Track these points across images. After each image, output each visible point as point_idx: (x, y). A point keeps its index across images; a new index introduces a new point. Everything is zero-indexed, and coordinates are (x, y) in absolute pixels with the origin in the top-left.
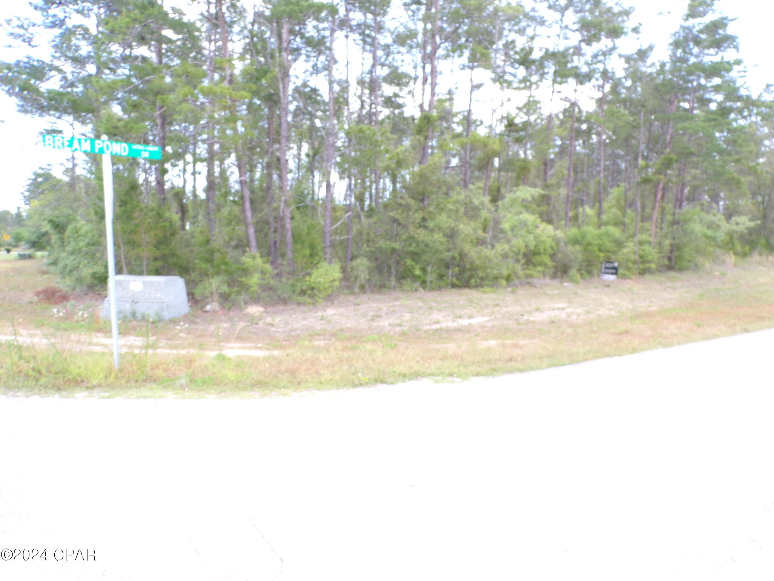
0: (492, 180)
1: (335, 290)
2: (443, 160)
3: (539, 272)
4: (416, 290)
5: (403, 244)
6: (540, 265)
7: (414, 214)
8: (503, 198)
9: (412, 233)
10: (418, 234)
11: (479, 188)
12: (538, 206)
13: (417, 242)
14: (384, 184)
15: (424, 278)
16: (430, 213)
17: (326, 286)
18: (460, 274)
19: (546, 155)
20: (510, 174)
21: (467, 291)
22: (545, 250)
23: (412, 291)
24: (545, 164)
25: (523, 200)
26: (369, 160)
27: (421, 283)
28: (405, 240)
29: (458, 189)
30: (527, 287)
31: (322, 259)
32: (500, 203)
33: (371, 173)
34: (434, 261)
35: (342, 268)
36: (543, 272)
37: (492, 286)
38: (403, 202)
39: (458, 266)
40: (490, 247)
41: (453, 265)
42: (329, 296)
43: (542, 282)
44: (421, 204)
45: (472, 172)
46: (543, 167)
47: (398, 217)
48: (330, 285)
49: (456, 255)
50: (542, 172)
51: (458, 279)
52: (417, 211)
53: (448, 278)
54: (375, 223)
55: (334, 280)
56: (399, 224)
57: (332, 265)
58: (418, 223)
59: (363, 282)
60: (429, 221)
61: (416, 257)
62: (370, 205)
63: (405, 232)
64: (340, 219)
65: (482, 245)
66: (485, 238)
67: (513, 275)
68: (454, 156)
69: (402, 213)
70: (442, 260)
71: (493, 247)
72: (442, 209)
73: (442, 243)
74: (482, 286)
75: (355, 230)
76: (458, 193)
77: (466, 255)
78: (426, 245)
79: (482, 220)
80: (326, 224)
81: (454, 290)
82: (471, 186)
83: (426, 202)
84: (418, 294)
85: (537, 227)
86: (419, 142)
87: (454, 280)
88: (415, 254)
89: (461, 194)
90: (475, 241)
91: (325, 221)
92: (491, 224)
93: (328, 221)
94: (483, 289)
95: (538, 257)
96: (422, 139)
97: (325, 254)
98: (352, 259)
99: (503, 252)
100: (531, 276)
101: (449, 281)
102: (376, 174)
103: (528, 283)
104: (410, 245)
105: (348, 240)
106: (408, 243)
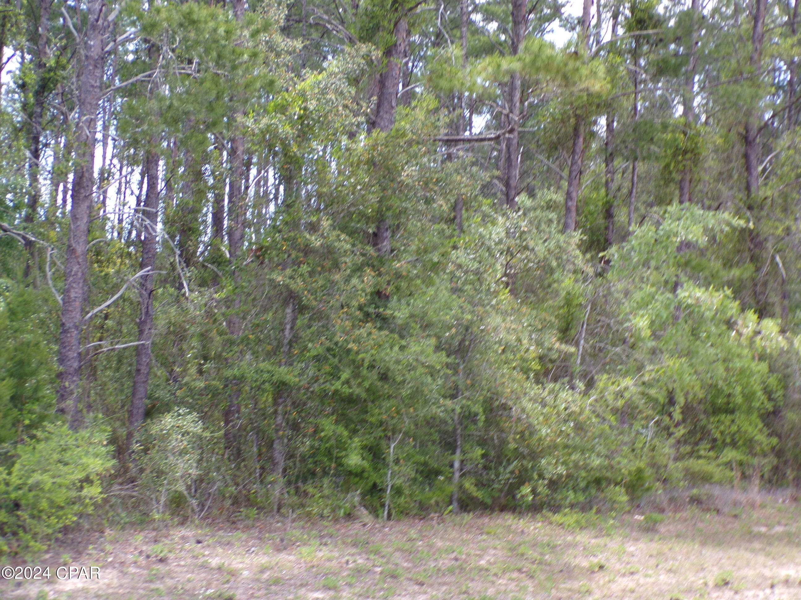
0: (587, 180)
1: (90, 510)
2: (444, 118)
3: (728, 465)
4: (349, 516)
5: (311, 372)
6: (734, 444)
7: (347, 280)
8: (624, 236)
9: (340, 338)
10: (357, 341)
11: (550, 206)
12: (728, 264)
13: (357, 366)
14: (262, 181)
15: (374, 477)
16: (398, 276)
17: (60, 497)
18: (486, 468)
19: (749, 113)
20: (641, 167)
21: (509, 519)
22: (749, 397)
23: (336, 520)
24: (747, 140)
25: (686, 245)
26: (211, 108)
27: (363, 495)
28: (317, 358)
29: (486, 204)
30: (689, 512)
31: (52, 411)
32: (613, 251)
33: (220, 148)
34: (407, 424)
35: (112, 441)
36: (741, 464)
37: (585, 508)
38: (316, 242)
39: (482, 443)
40: (581, 385)
41: (467, 437)
42: (66, 530)
43: (739, 496)
44: (370, 250)
45: (527, 156)
46: (739, 148)
47: (298, 285)
48: (74, 494)
49: (478, 408)
50: (737, 164)
51: (480, 485)
52: (358, 269)
53: (449, 479)
54: (228, 302)
55: (87, 480)
56: (301, 309)
57: (84, 433)
58: (360, 308)
59: (181, 487)
60: (394, 301)
61: (352, 413)
62: (213, 245)
63: (319, 334)
64: (116, 288)
65: (555, 379)
66: (567, 357)
67: (649, 472)
68: (475, 108)
69: (312, 274)
70: (431, 422)
71: (590, 384)
72: (435, 267)
73: (432, 372)
74: (556, 508)
75: (161, 323)
76: (486, 219)
77: (505, 407)
78: (384, 377)
79: (560, 301)
80: (67, 301)
81: (468, 518)
82: (522, 199)
83: (386, 245)
84: (355, 528)
85: (730, 324)
86: (370, 63)
87: (469, 485)
88: (351, 400)
89: (494, 223)
90: (536, 366)
91: (65, 292)
92: (585, 315)
93: (76, 293)
94: (557, 518)
95: (726, 419)
96: (377, 54)
97: (63, 395)
98: (149, 414)
99: (620, 403)
100: (706, 478)
101: (452, 488)
102: (233, 153)
103: (696, 501)
104: (335, 375)
105: (139, 351)
106: (327, 368)
